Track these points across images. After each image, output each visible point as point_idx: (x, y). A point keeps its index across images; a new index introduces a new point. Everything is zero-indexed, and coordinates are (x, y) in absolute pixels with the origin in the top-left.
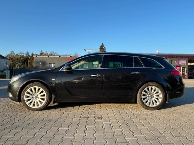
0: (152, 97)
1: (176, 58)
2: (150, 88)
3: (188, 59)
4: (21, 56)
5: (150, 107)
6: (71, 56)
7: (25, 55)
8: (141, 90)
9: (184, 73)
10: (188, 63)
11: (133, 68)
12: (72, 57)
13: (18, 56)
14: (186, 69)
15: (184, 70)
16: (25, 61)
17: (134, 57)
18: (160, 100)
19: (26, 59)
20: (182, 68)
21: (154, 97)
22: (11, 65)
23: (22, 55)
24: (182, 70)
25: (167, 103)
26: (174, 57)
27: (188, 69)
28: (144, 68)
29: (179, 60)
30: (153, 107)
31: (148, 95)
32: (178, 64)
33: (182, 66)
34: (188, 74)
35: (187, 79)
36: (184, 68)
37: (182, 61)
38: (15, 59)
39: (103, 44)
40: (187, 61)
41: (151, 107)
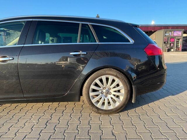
0: (108, 93)
1: (172, 29)
2: (104, 78)
3: (183, 30)
5: (102, 110)
8: (88, 83)
9: (178, 46)
10: (184, 34)
11: (78, 43)
14: (181, 41)
15: (179, 42)
17: (82, 24)
18: (122, 98)
20: (177, 39)
21: (110, 93)
24: (177, 42)
25: (133, 102)
26: (169, 27)
27: (183, 40)
28: (97, 43)
29: (174, 31)
30: (109, 110)
31: (101, 90)
32: (173, 36)
33: (177, 38)
34: (183, 46)
35: (180, 51)
36: (179, 39)
37: (178, 32)
40: (183, 32)
41: (106, 111)
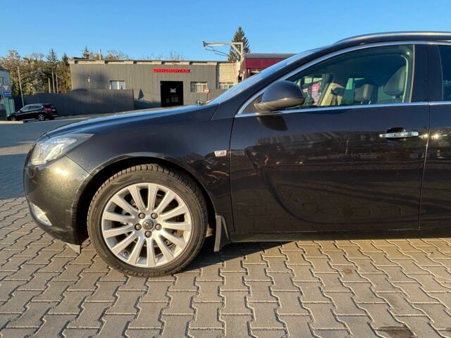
4: (36, 61)
6: (163, 62)
7: (45, 60)
12: (166, 64)
13: (29, 62)
16: (48, 75)
19: (51, 69)
22: (14, 85)
23: (39, 60)
38: (23, 71)
39: (240, 29)
